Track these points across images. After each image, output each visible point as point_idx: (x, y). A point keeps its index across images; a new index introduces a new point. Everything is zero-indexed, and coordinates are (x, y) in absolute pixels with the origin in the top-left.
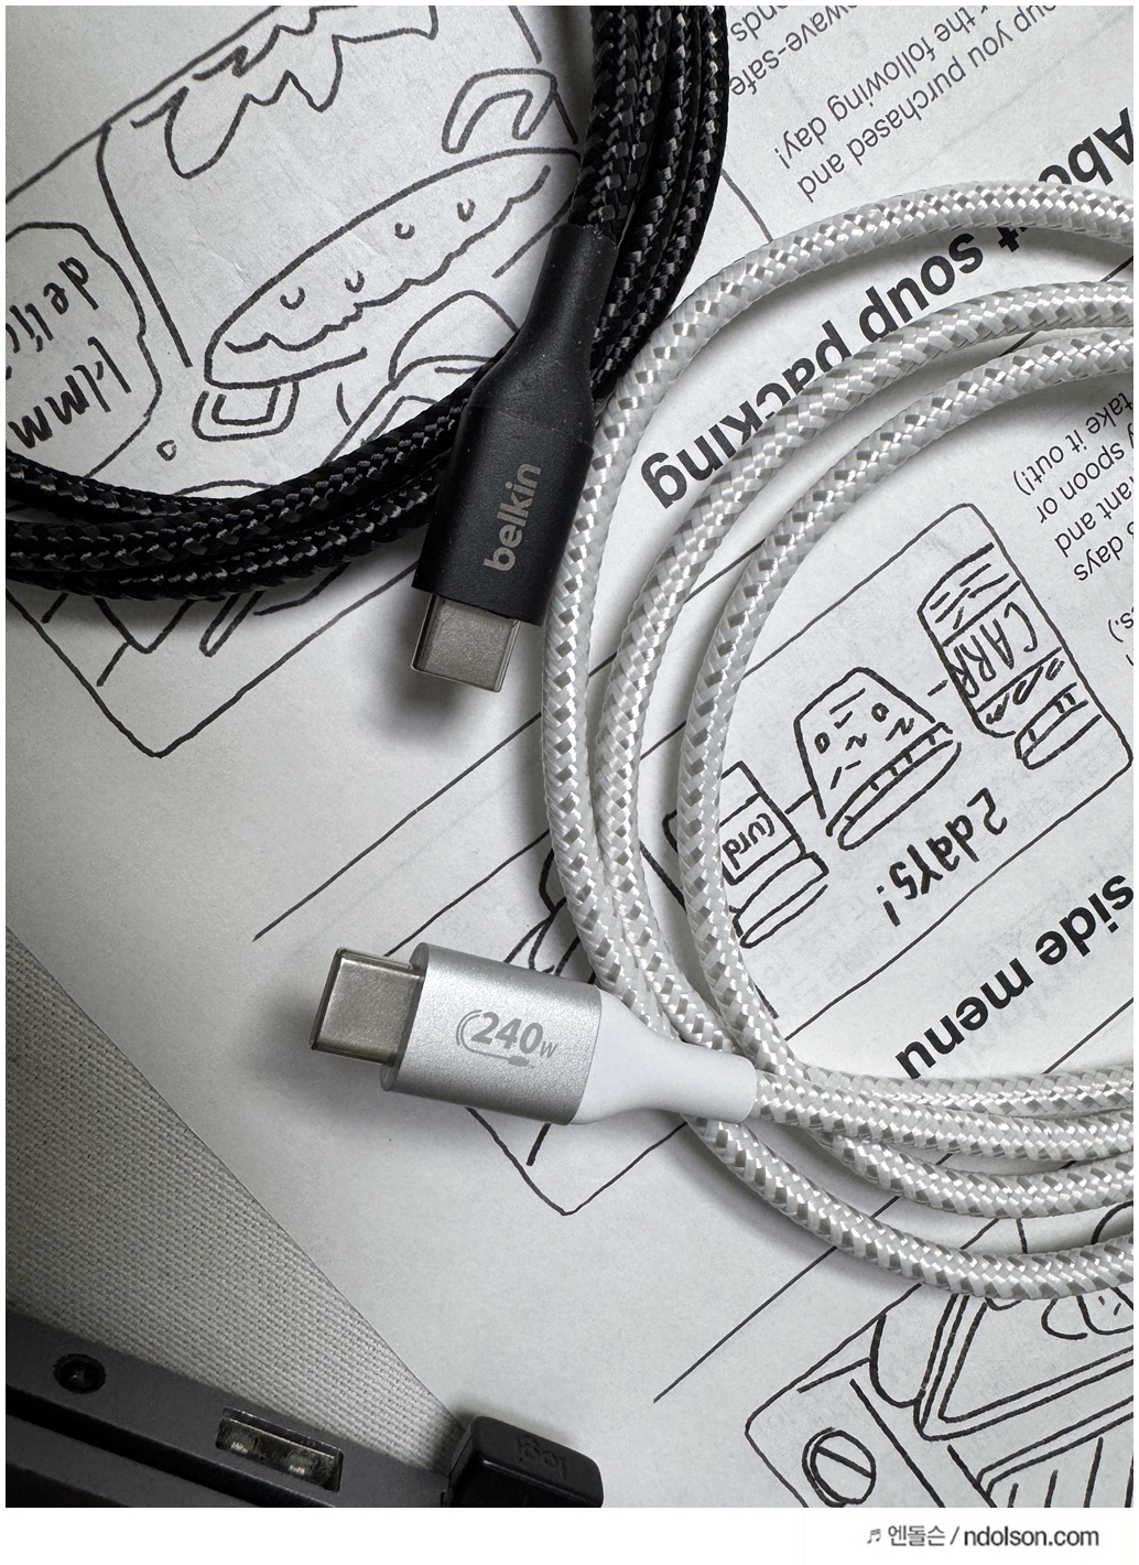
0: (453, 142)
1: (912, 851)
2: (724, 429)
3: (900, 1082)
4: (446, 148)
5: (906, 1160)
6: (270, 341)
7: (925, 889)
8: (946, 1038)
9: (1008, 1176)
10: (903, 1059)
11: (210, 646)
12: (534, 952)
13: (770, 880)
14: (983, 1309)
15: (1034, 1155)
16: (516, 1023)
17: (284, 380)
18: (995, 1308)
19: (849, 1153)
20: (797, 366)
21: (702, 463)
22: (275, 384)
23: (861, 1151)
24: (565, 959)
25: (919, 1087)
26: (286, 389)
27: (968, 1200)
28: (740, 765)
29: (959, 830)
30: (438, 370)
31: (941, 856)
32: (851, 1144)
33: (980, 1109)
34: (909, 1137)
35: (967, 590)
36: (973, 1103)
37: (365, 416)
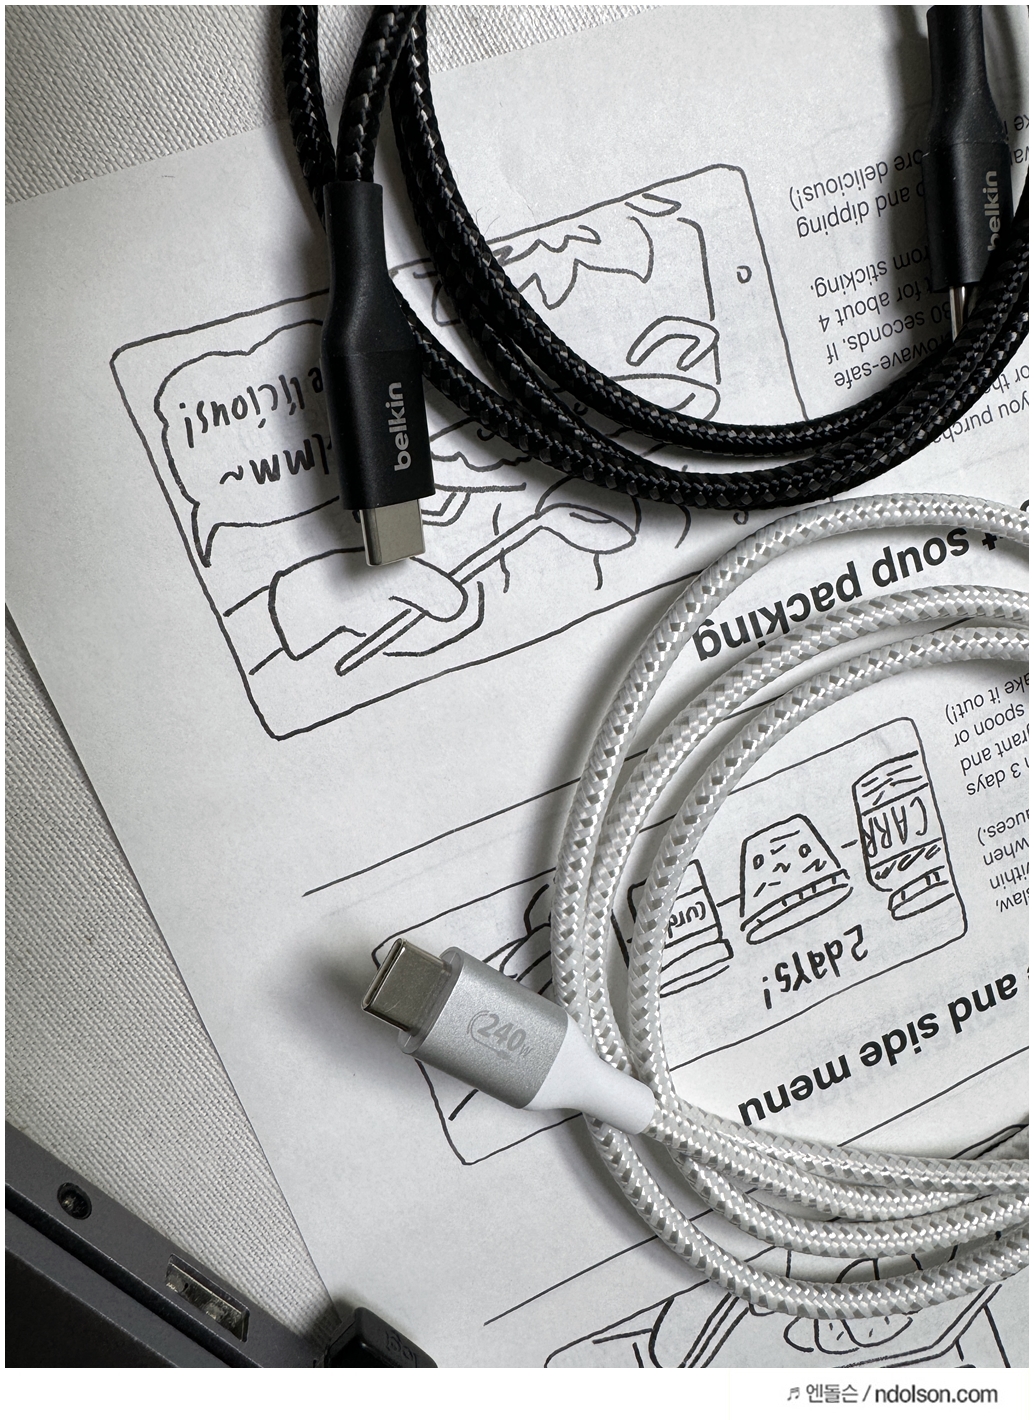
0: (635, 358)
1: (796, 957)
2: (760, 616)
3: (738, 1126)
4: (628, 360)
5: (732, 1189)
6: (460, 458)
7: (796, 987)
8: (777, 1101)
9: (798, 1217)
10: (743, 1109)
11: (343, 668)
12: (506, 960)
13: (691, 951)
14: (745, 1312)
15: (820, 1207)
16: (510, 1026)
17: (461, 489)
18: (754, 1313)
19: (694, 1174)
20: (822, 586)
21: (736, 635)
22: (454, 490)
23: (702, 1174)
24: (527, 971)
25: (751, 1134)
26: (461, 497)
27: (768, 1230)
28: (696, 862)
29: (833, 950)
30: (572, 515)
31: (815, 966)
32: (696, 1167)
33: (790, 1162)
34: (742, 1173)
35: (891, 779)
36: (787, 1156)
37: (510, 532)
